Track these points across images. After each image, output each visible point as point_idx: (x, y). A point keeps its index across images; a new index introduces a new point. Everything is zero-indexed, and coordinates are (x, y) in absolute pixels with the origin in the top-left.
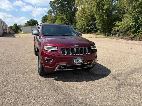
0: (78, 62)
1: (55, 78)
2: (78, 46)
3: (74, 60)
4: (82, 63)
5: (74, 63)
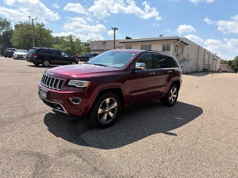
2: (53, 74)
4: (45, 99)
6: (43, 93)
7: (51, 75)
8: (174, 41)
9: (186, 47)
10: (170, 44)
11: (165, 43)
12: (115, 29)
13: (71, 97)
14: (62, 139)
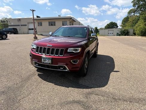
0: (46, 62)
1: (40, 73)
2: (51, 46)
3: (42, 59)
4: (49, 64)
6: (45, 60)
7: (50, 47)
8: (69, 19)
10: (67, 21)
11: (64, 20)
12: (33, 11)
13: (71, 60)
14: (73, 88)
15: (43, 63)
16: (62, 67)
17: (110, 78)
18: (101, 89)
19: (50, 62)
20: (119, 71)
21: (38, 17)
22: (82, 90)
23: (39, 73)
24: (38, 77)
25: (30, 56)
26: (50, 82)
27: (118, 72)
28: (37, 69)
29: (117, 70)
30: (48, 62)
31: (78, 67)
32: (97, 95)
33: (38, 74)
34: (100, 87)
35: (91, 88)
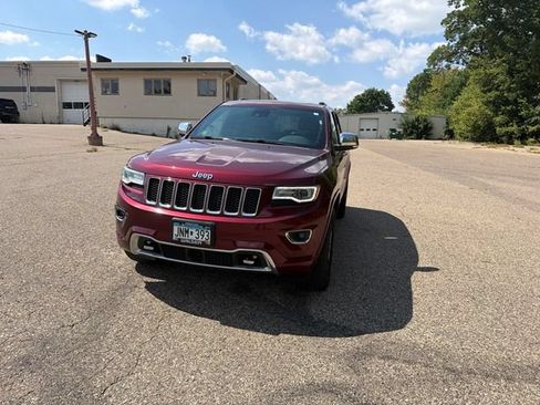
0: (191, 237)
1: (154, 280)
2: (210, 176)
3: (176, 229)
4: (204, 244)
5: (174, 238)
6: (187, 232)
7: (205, 180)
8: (222, 73)
9: (242, 87)
10: (215, 80)
11: (204, 76)
12: (87, 35)
13: (287, 230)
14: (295, 338)
15: (179, 241)
16: (249, 256)
17: (415, 296)
18: (394, 335)
19: (206, 236)
20: (437, 270)
21: (101, 59)
22: (327, 341)
23: (149, 280)
24: (148, 295)
25: (119, 213)
26: (202, 315)
27: (435, 273)
28: (135, 263)
29: (430, 265)
30: (197, 236)
31: (309, 258)
32: (389, 358)
33: (146, 283)
34: (388, 329)
35: (360, 333)
